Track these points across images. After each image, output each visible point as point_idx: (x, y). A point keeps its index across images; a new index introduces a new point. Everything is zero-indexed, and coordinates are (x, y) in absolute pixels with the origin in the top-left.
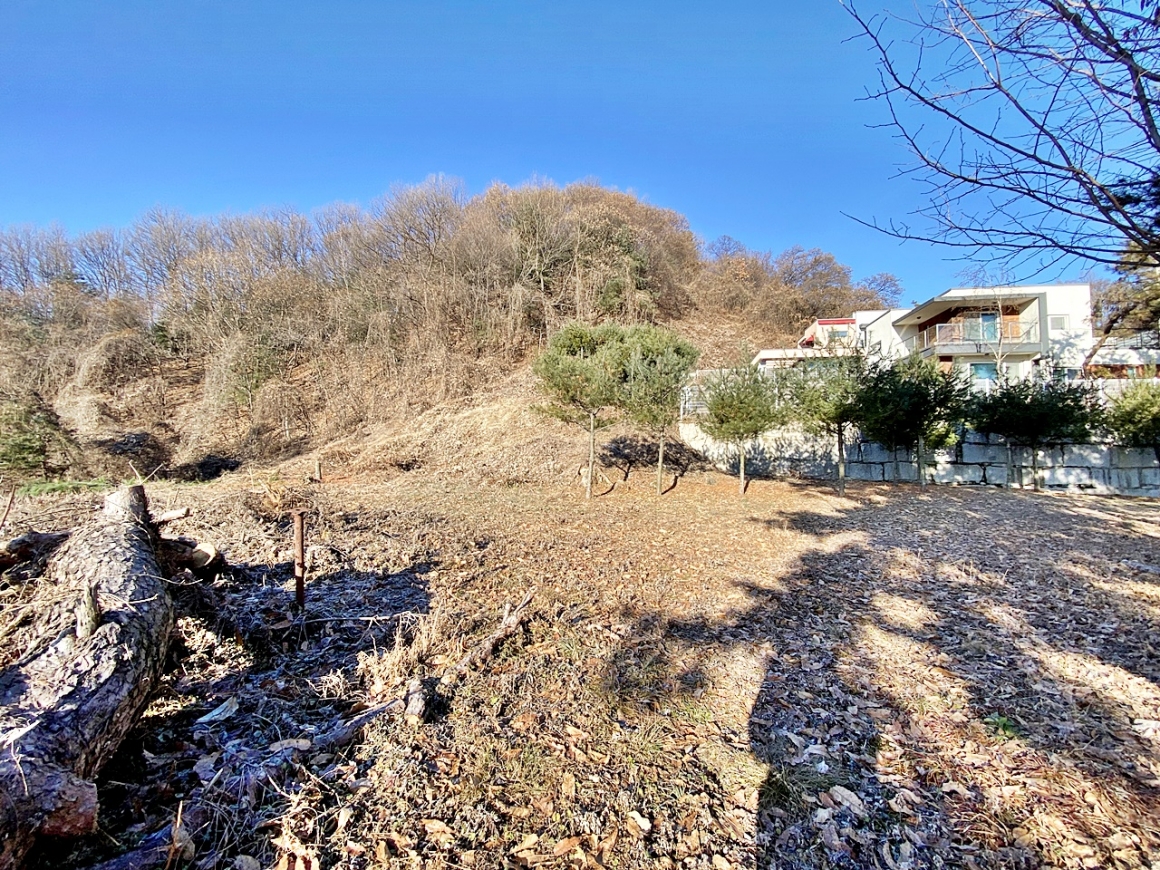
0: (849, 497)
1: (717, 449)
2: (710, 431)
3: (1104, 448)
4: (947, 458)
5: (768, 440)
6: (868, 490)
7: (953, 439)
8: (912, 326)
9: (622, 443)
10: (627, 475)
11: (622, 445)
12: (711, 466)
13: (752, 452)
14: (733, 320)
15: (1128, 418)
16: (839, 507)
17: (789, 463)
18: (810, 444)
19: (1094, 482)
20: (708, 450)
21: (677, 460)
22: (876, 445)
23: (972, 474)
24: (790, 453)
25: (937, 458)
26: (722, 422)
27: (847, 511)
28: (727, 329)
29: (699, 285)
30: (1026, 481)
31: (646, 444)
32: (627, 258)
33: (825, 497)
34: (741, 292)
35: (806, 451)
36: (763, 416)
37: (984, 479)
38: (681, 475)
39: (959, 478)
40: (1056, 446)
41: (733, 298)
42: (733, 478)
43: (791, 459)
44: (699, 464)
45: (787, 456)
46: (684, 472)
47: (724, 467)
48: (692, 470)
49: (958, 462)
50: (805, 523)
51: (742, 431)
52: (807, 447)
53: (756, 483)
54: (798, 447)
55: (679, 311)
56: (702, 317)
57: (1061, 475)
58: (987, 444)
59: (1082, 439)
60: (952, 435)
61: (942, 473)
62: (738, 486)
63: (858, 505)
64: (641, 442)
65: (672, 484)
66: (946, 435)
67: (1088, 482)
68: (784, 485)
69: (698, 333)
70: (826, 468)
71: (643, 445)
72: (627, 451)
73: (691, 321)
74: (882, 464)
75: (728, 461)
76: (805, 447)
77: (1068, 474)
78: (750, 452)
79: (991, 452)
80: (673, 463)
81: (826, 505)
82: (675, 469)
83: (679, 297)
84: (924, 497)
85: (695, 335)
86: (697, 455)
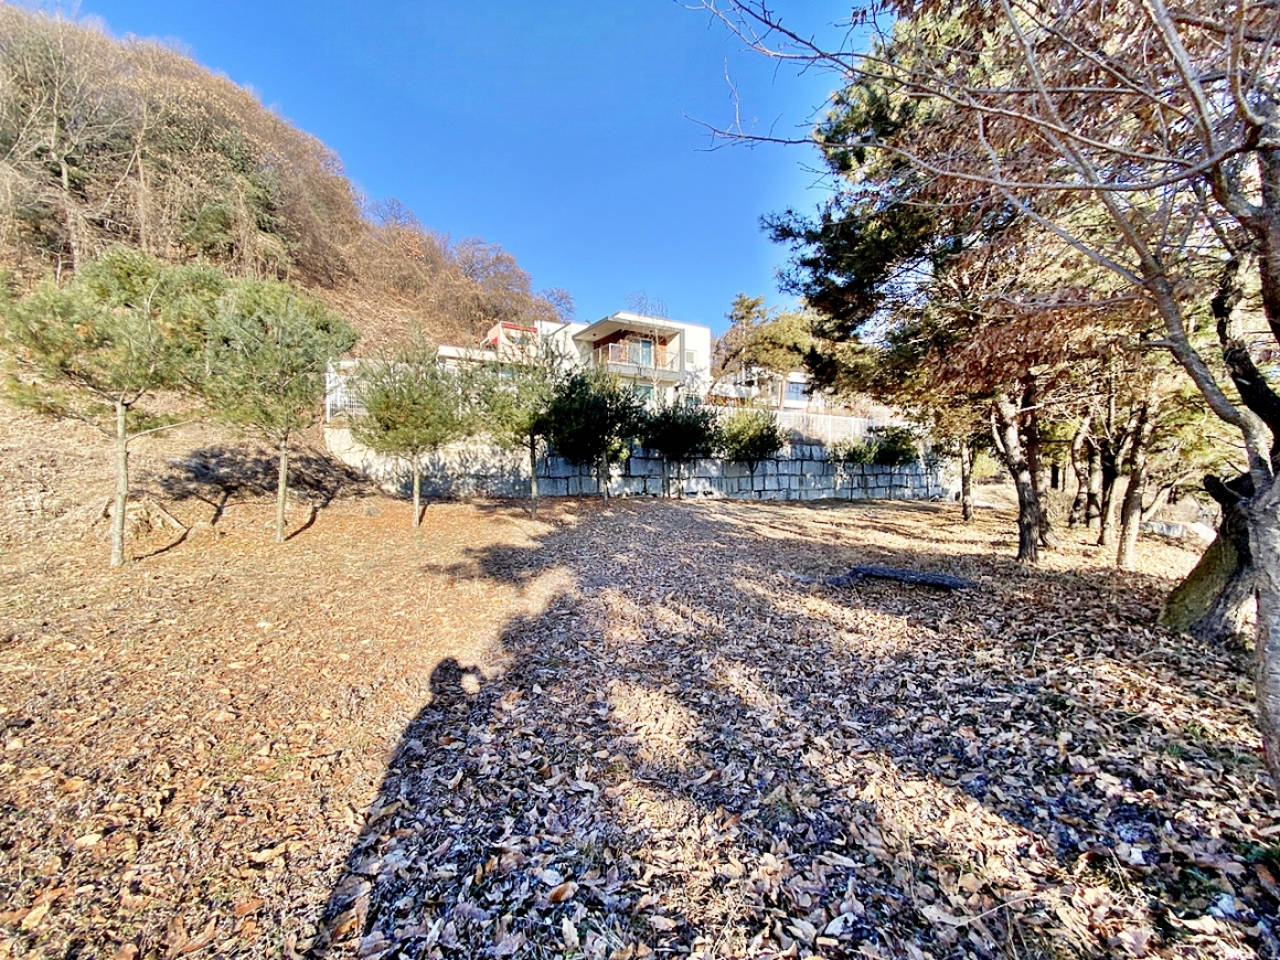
0: (542, 520)
1: (382, 466)
2: (369, 441)
3: (719, 462)
4: (619, 472)
5: (450, 454)
6: (558, 508)
7: (625, 454)
8: (588, 342)
9: (213, 456)
11: (214, 461)
12: (373, 488)
13: (430, 468)
14: (405, 304)
15: (734, 438)
16: (532, 532)
17: (475, 481)
18: (498, 458)
19: (713, 489)
20: (370, 466)
21: (319, 482)
22: (561, 459)
23: (636, 486)
24: (476, 468)
25: (612, 472)
26: (388, 428)
27: (541, 536)
31: (264, 458)
32: (240, 179)
33: (515, 520)
34: (415, 273)
35: (494, 466)
36: (444, 423)
37: (645, 491)
38: (324, 506)
39: (627, 490)
40: (691, 461)
41: (405, 278)
42: (404, 503)
43: (477, 476)
44: (355, 487)
45: (472, 472)
46: (329, 499)
47: (392, 488)
48: (344, 496)
49: (627, 476)
51: (415, 441)
52: (495, 461)
53: (436, 509)
54: (484, 462)
56: (364, 292)
57: (694, 485)
58: (647, 459)
59: (707, 455)
60: (624, 450)
61: (615, 486)
62: (410, 515)
63: (552, 527)
64: (254, 456)
65: (307, 520)
66: (620, 451)
67: (709, 489)
68: (470, 508)
69: (358, 311)
70: (514, 485)
71: (256, 461)
72: (223, 471)
73: (347, 293)
74: (567, 478)
75: (398, 480)
76: (492, 461)
77: (697, 483)
78: (427, 468)
79: (650, 465)
80: (311, 486)
81: (518, 529)
82: (315, 496)
83: (331, 260)
84: (607, 513)
86: (352, 473)
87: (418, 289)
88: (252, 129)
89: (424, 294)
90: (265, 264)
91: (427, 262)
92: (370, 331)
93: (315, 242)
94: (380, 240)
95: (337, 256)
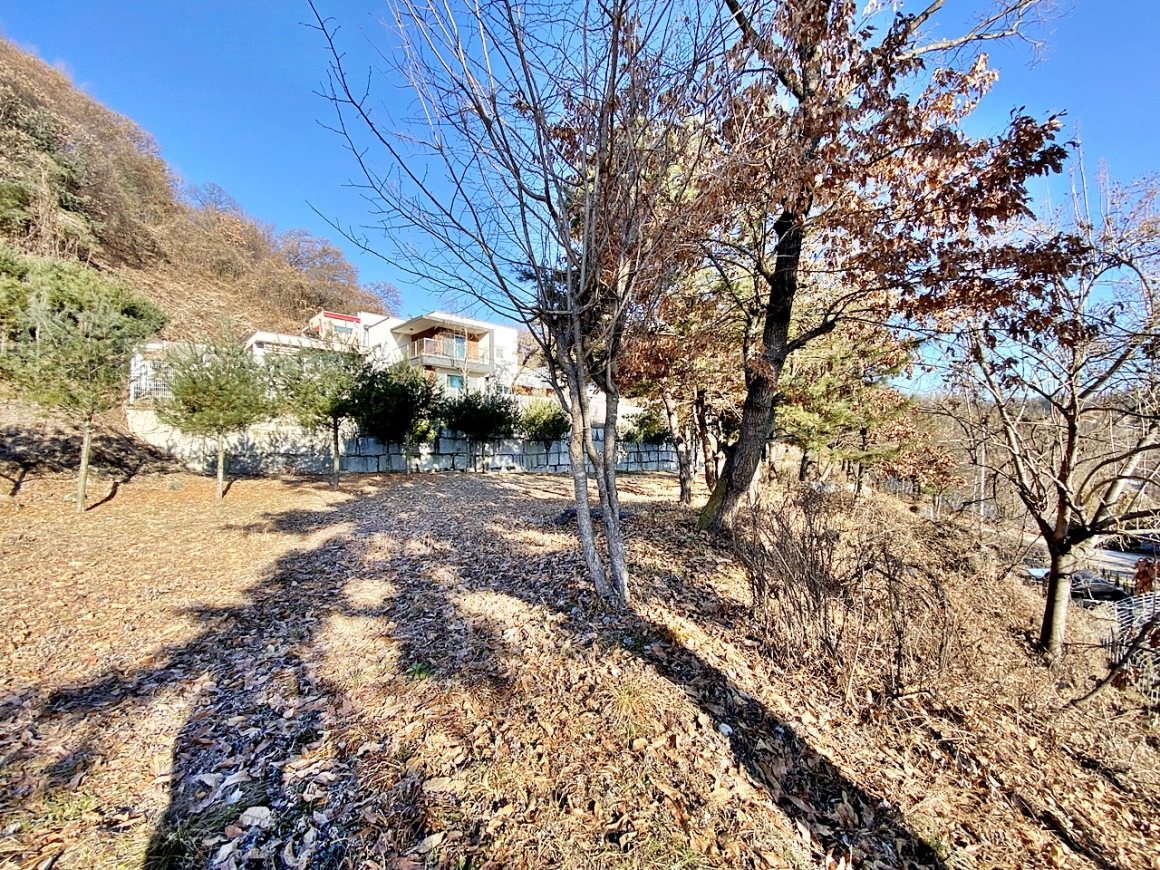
0: (343, 490)
1: (187, 445)
2: (175, 422)
3: (520, 441)
4: (428, 450)
5: (260, 434)
6: (363, 481)
7: (432, 434)
8: (406, 335)
9: (9, 435)
10: (17, 486)
11: (10, 440)
12: (178, 466)
13: (239, 448)
14: (223, 288)
15: (532, 422)
16: (331, 502)
17: (285, 459)
18: (308, 438)
19: (515, 465)
20: (175, 446)
21: (121, 460)
22: (371, 440)
23: (445, 463)
24: (285, 448)
25: (422, 451)
26: (194, 410)
27: (339, 504)
28: (214, 297)
29: (173, 231)
30: (478, 465)
31: (62, 437)
32: (43, 157)
33: (318, 492)
34: (234, 258)
35: (304, 446)
36: (249, 407)
37: (453, 466)
38: (125, 481)
39: (436, 466)
40: (495, 441)
41: (224, 263)
42: (210, 479)
43: (286, 455)
44: (159, 464)
45: (282, 451)
46: (130, 476)
47: (199, 468)
48: (146, 472)
49: (436, 454)
50: (293, 523)
51: (221, 422)
52: (306, 441)
53: (242, 485)
54: (294, 442)
55: (137, 256)
56: (176, 273)
57: (498, 461)
58: (455, 439)
59: (509, 435)
60: (432, 431)
61: (425, 463)
62: (214, 489)
63: (351, 497)
64: (52, 435)
65: (108, 494)
66: (428, 431)
67: (511, 465)
68: (277, 483)
69: (169, 293)
70: (324, 463)
71: (54, 440)
72: (19, 449)
73: (157, 274)
74: (378, 457)
75: (205, 459)
76: (303, 441)
77: (501, 460)
78: (236, 448)
79: (458, 444)
80: (112, 464)
81: (318, 500)
82: (116, 473)
83: (140, 239)
84: (408, 485)
85: (164, 295)
86: (156, 453)
87: (237, 275)
88: (61, 109)
89: (243, 279)
90: (65, 243)
91: (249, 248)
92: (180, 313)
93: (123, 221)
94: (197, 223)
95: (147, 236)
